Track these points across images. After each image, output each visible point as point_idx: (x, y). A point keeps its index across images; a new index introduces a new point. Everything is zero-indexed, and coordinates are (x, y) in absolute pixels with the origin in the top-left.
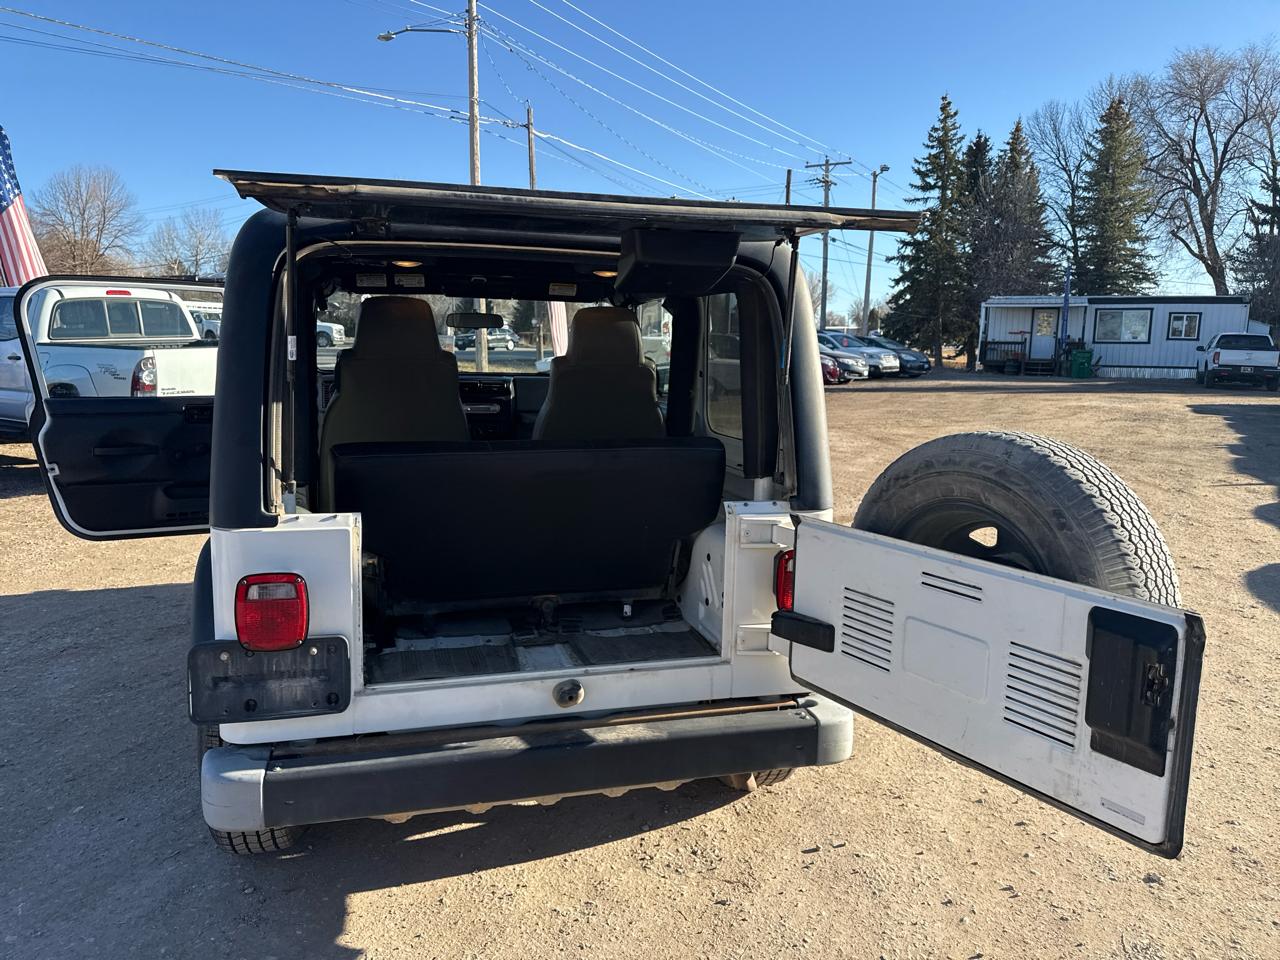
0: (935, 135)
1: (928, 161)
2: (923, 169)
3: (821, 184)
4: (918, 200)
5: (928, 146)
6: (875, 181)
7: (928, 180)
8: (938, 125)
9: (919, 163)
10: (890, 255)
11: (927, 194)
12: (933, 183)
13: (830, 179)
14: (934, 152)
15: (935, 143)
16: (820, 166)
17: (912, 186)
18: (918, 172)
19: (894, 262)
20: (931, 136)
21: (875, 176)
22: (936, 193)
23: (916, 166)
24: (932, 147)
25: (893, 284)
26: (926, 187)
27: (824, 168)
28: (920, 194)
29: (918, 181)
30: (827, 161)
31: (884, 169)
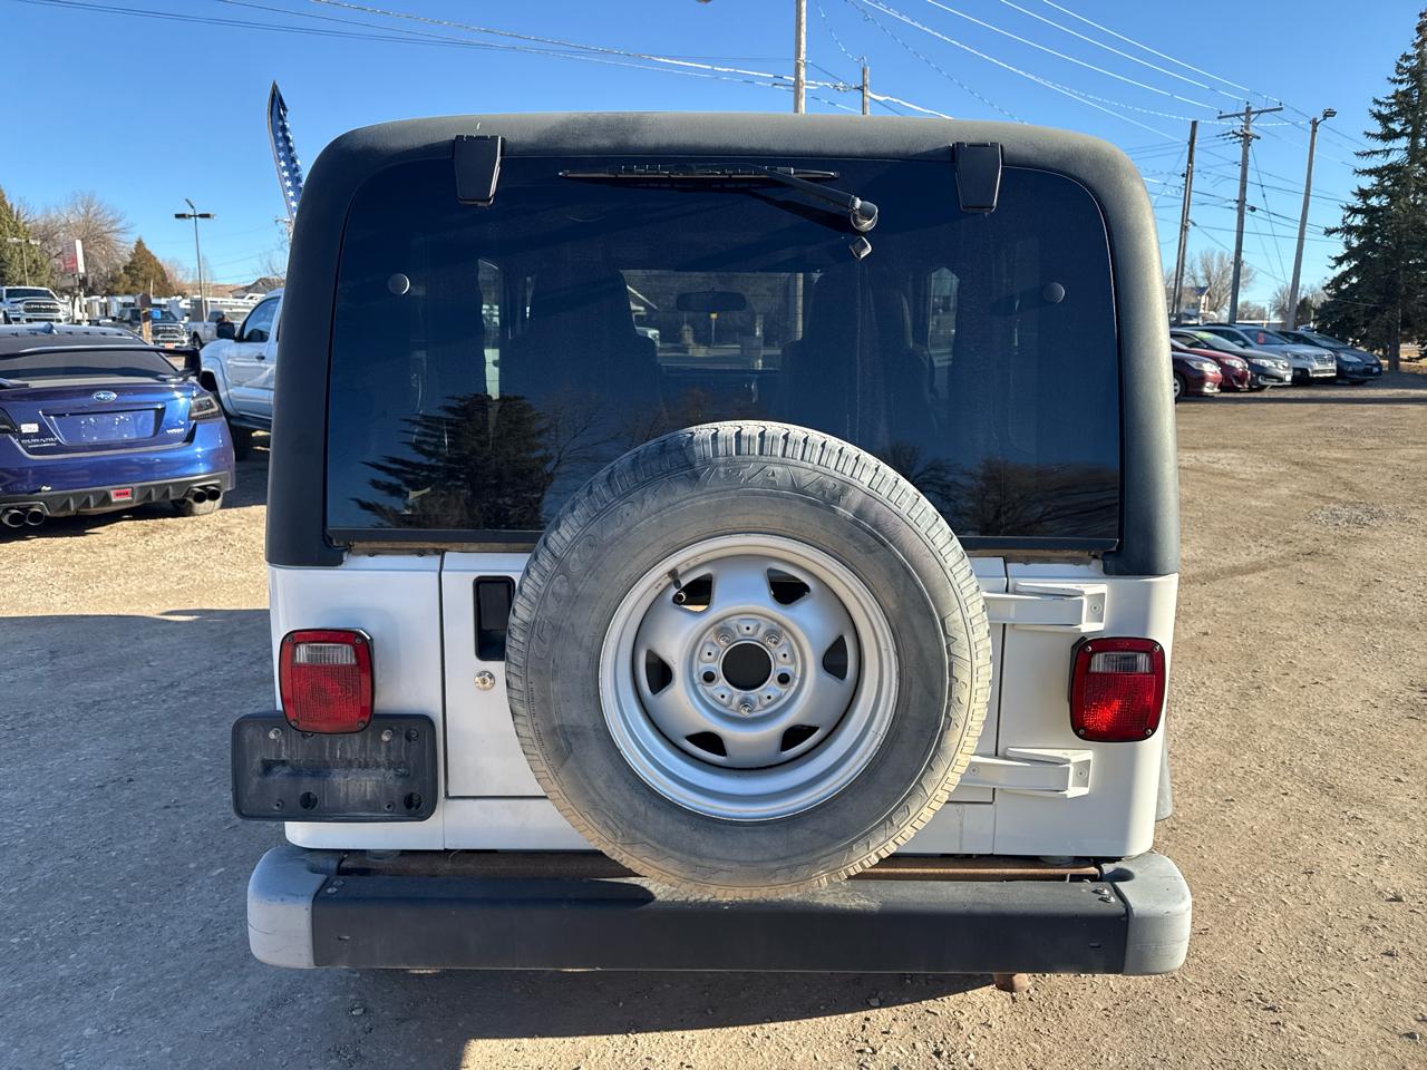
0: (1406, 65)
1: (1393, 101)
2: (1385, 111)
3: (1238, 139)
4: (1377, 153)
5: (1394, 81)
6: (1314, 131)
7: (1392, 126)
8: (1412, 51)
9: (1380, 104)
10: (1332, 226)
11: (1390, 145)
12: (1398, 129)
13: (1252, 131)
14: (1403, 87)
15: (1405, 76)
16: (1238, 115)
17: (1368, 134)
18: (1378, 116)
19: (1336, 236)
20: (1399, 66)
21: (1315, 123)
22: (1404, 142)
23: (1376, 108)
24: (1401, 82)
25: (1333, 263)
26: (1389, 136)
27: (1243, 117)
28: (1379, 145)
29: (1377, 128)
30: (1248, 109)
31: (1329, 114)
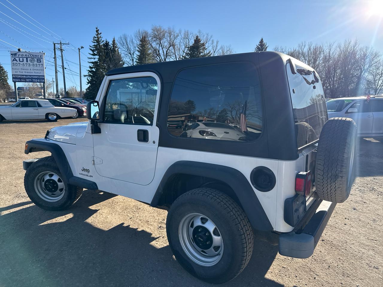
0: (95, 39)
1: (94, 47)
2: (92, 49)
3: (59, 50)
5: (93, 42)
6: (79, 51)
7: (95, 52)
8: (96, 36)
9: (91, 47)
10: (85, 75)
11: (95, 57)
12: (96, 53)
13: (62, 49)
14: (95, 44)
15: (95, 41)
16: (58, 44)
17: (90, 54)
18: (91, 50)
19: (86, 77)
20: (94, 39)
21: (79, 49)
22: (97, 57)
23: (90, 48)
24: (95, 43)
25: (87, 83)
26: (94, 55)
27: (60, 44)
28: (92, 57)
29: (92, 53)
30: (61, 43)
31: (82, 47)
